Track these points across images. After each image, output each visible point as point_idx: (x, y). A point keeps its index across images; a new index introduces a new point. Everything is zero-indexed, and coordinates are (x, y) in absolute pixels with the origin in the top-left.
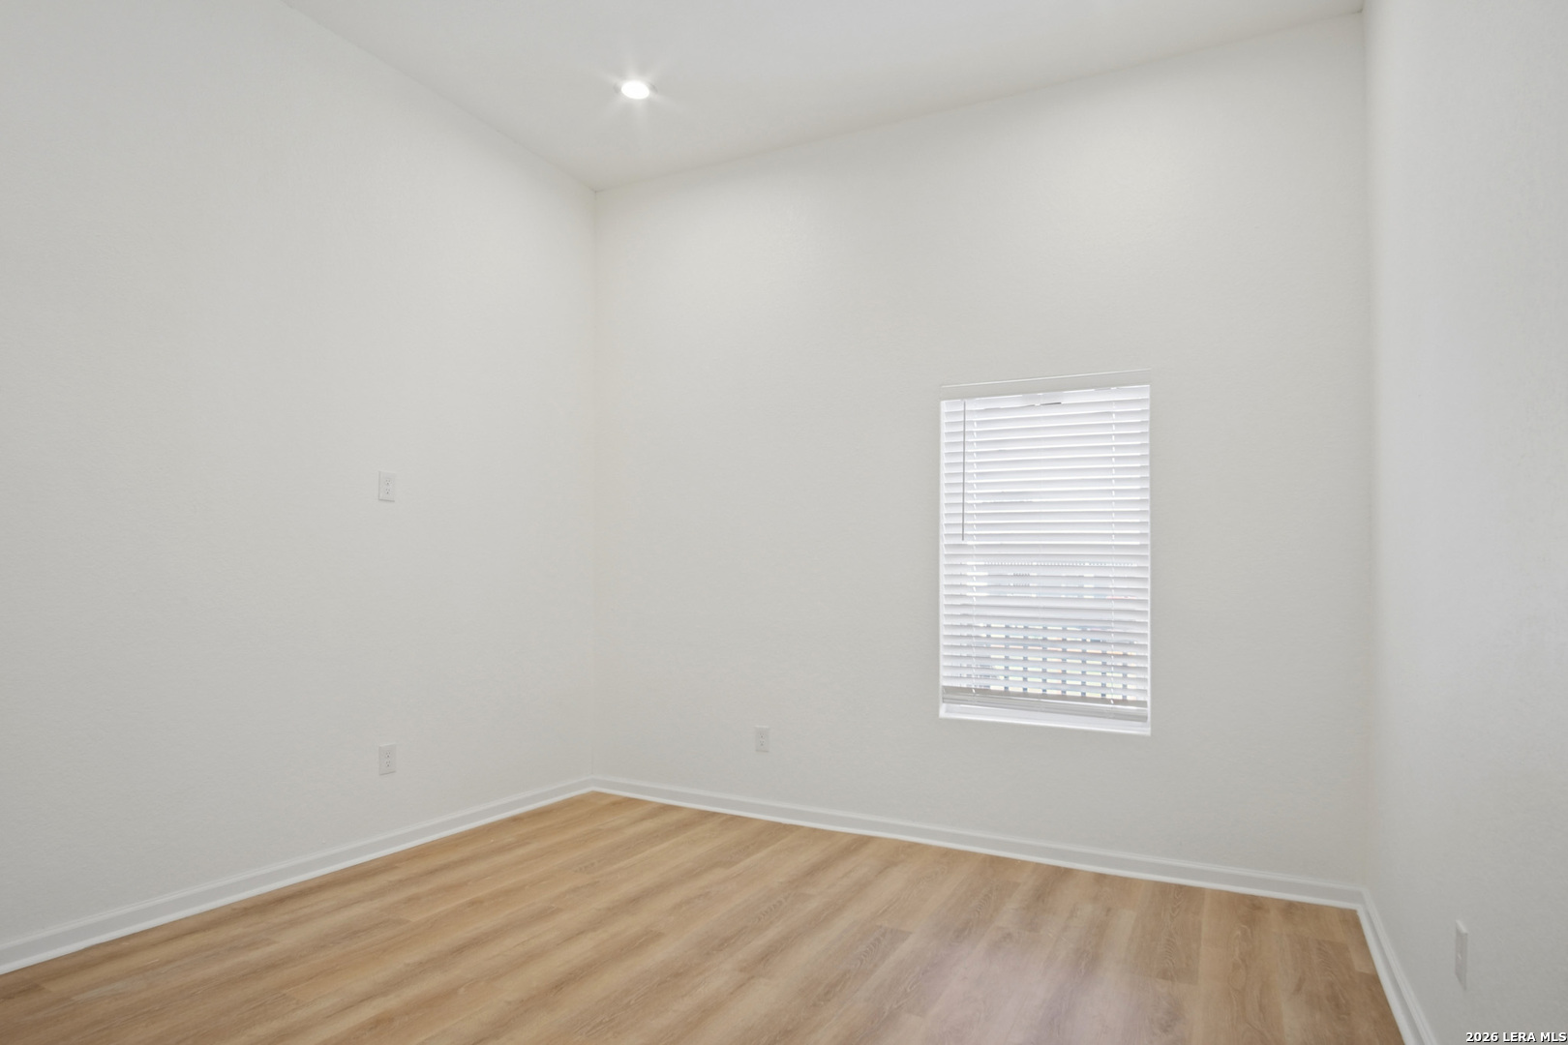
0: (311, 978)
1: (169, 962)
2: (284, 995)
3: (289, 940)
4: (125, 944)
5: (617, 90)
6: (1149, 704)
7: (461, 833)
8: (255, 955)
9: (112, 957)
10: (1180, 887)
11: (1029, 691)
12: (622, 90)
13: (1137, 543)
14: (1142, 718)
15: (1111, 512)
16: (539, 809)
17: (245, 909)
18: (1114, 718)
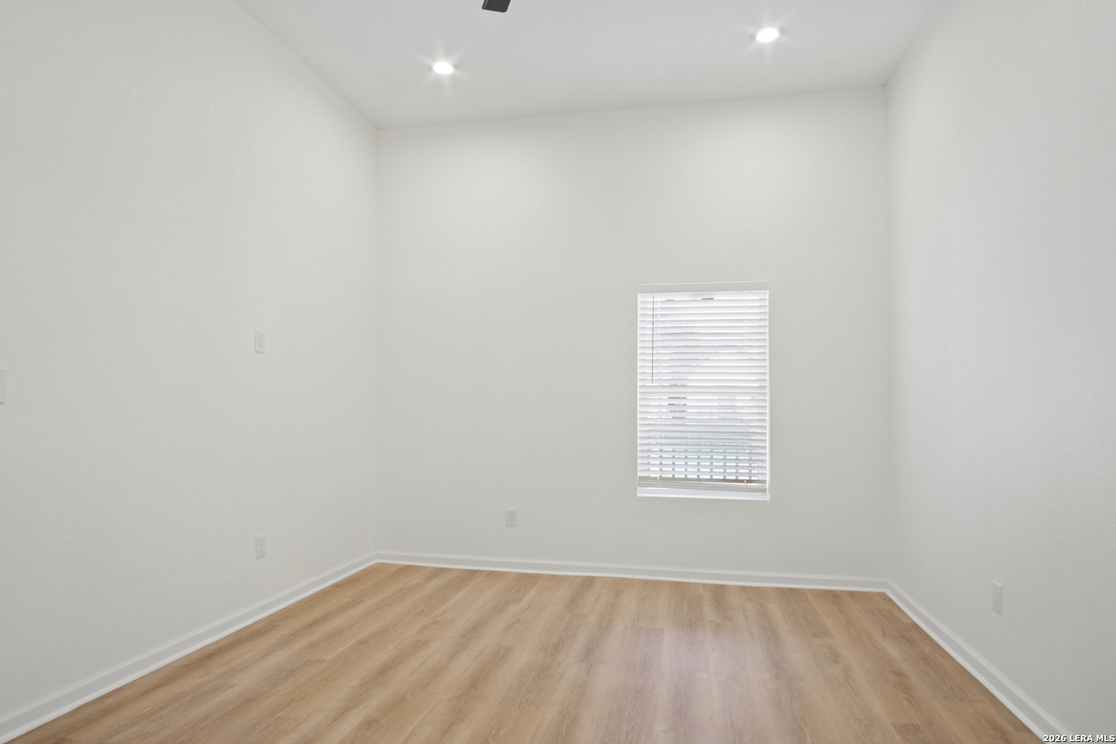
0: (289, 704)
1: (161, 709)
2: (279, 717)
3: (244, 683)
4: (108, 701)
5: (430, 68)
6: (767, 482)
7: (305, 599)
8: (228, 695)
9: (108, 711)
10: (790, 589)
11: (676, 476)
12: (434, 69)
13: (757, 385)
14: (763, 491)
15: (744, 367)
16: (349, 577)
17: (185, 666)
18: (747, 491)
